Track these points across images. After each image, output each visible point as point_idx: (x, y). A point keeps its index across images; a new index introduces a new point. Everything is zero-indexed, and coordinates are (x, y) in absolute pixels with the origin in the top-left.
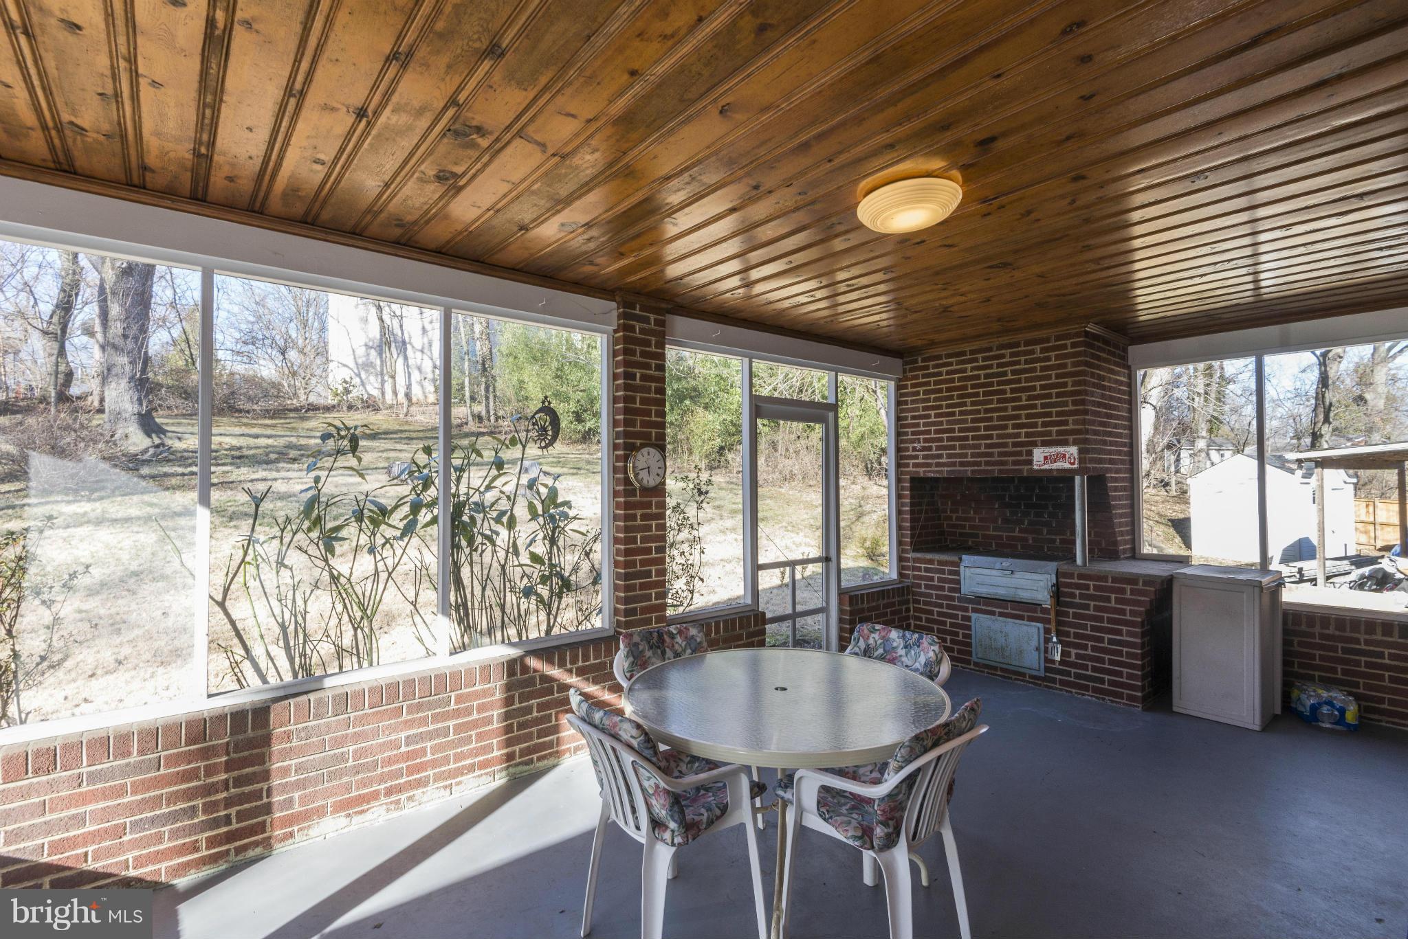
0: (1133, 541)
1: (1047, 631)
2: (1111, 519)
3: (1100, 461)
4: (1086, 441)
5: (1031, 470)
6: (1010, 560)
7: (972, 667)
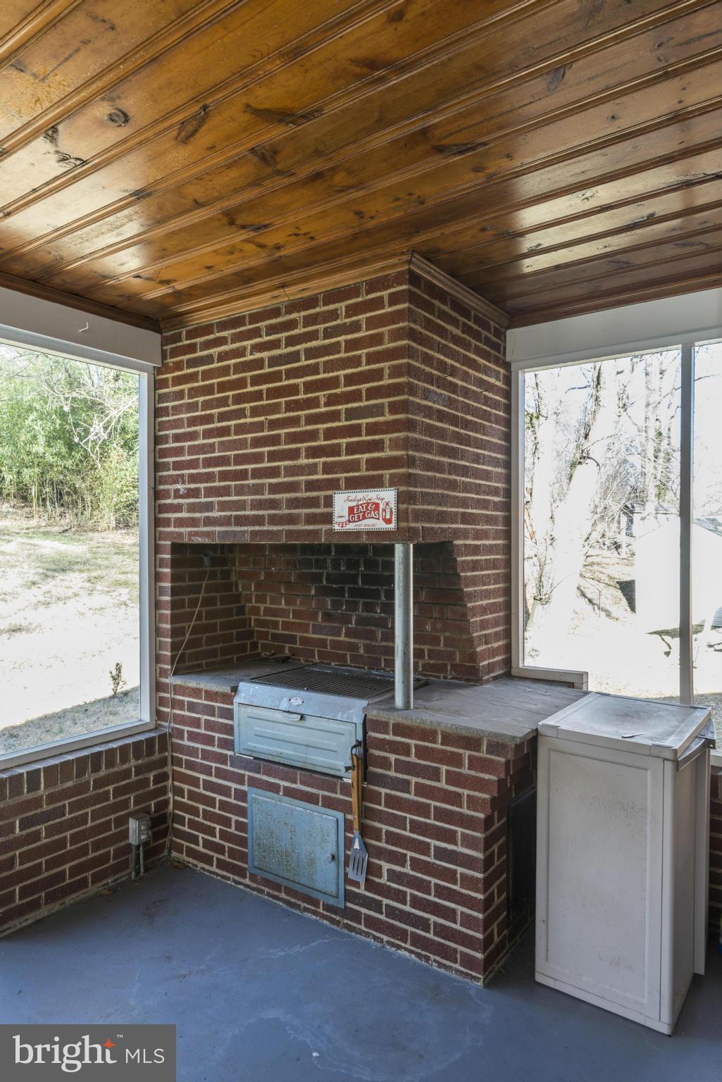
0: (508, 649)
1: (348, 826)
2: (464, 616)
3: (442, 517)
4: (409, 479)
5: (331, 533)
6: (304, 694)
7: (247, 881)
